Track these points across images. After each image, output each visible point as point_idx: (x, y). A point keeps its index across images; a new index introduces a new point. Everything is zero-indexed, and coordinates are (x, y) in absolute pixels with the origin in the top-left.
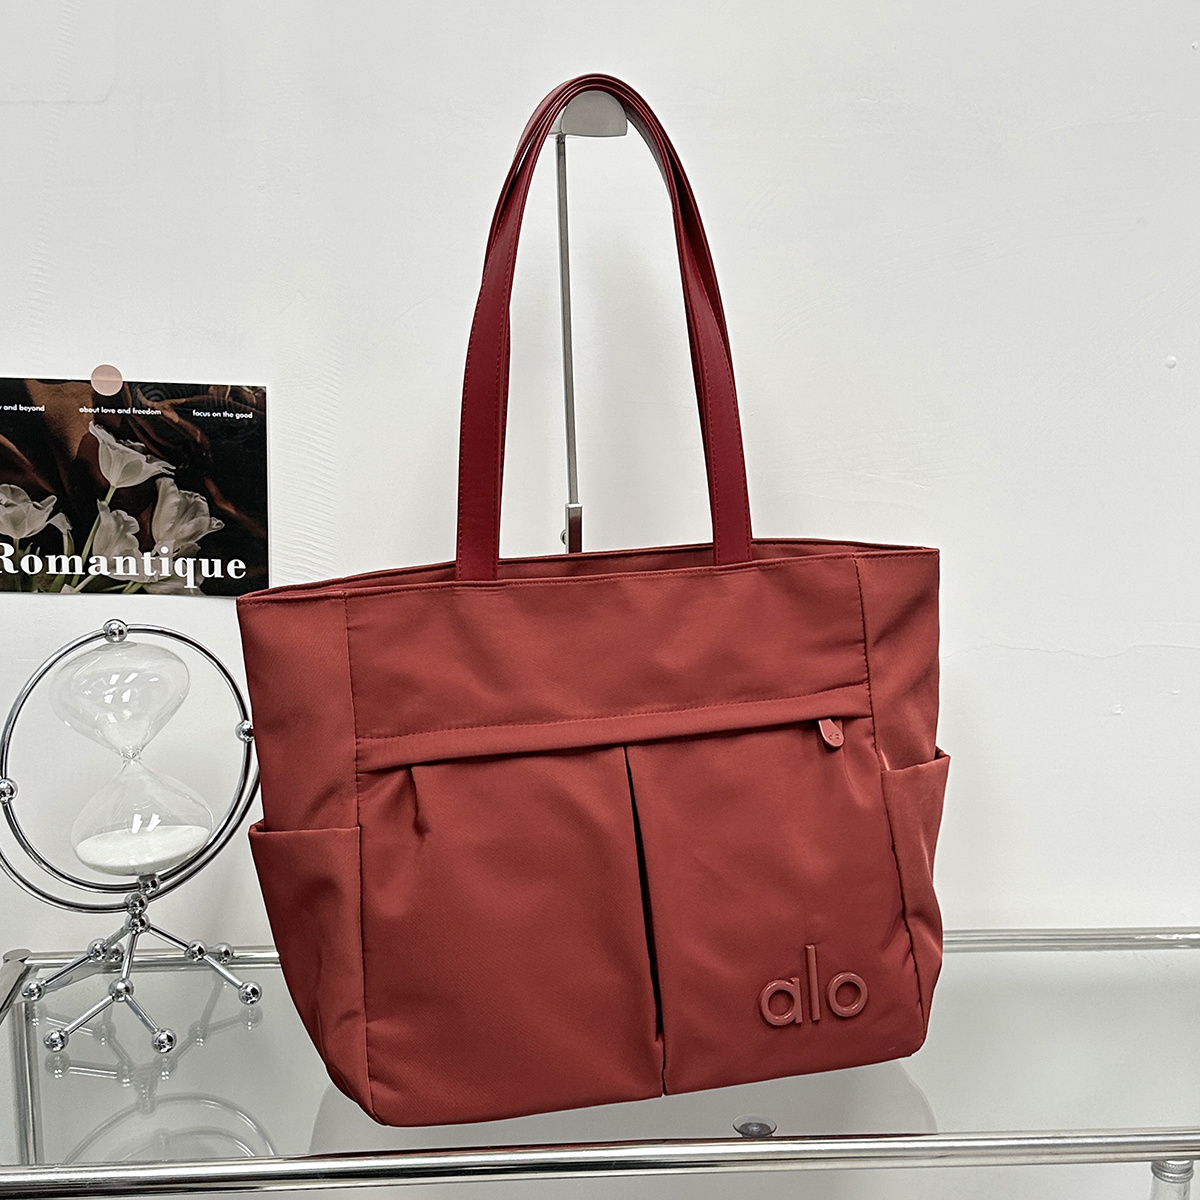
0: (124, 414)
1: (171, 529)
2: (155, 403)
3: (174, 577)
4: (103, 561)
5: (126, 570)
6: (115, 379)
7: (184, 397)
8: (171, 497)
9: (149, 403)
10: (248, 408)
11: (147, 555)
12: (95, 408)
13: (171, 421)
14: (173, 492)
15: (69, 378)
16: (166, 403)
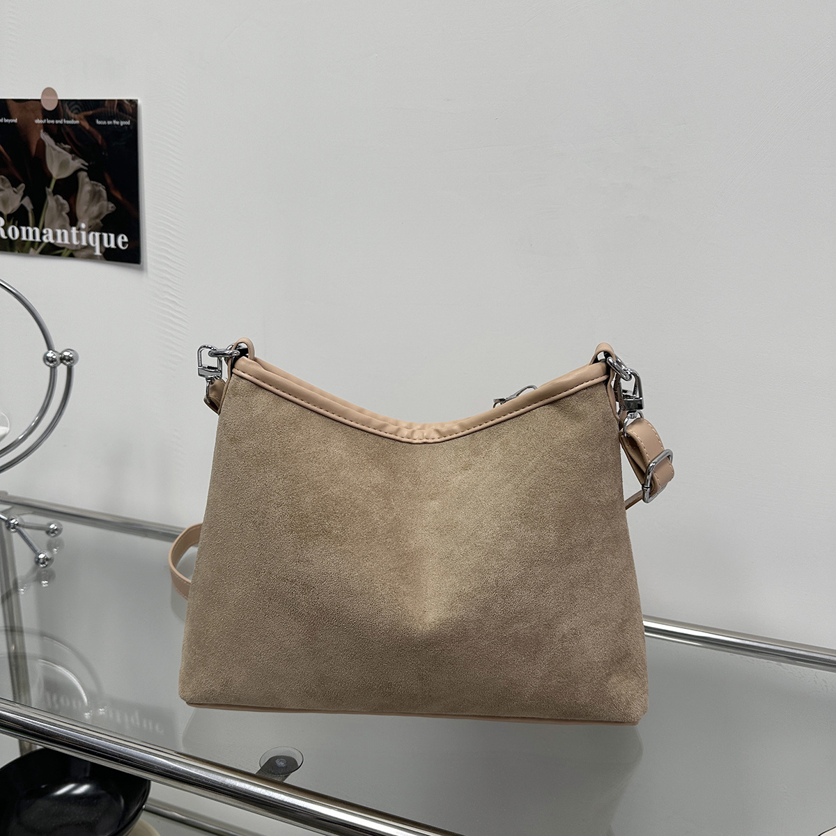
0: (59, 124)
1: (86, 210)
2: (76, 116)
3: (88, 247)
4: (50, 231)
5: (63, 240)
6: (53, 98)
7: (92, 110)
8: (86, 186)
9: (73, 115)
10: (128, 116)
11: (74, 230)
12: (43, 119)
13: (84, 128)
14: (87, 183)
15: (29, 98)
16: (82, 115)
